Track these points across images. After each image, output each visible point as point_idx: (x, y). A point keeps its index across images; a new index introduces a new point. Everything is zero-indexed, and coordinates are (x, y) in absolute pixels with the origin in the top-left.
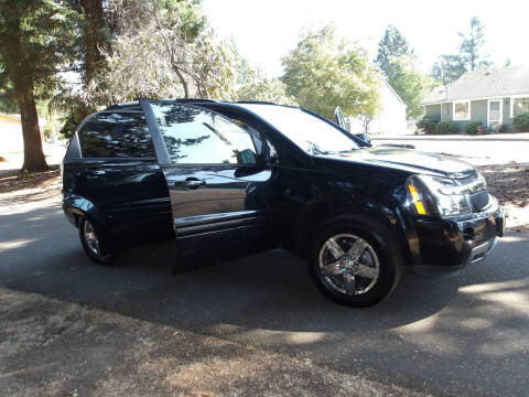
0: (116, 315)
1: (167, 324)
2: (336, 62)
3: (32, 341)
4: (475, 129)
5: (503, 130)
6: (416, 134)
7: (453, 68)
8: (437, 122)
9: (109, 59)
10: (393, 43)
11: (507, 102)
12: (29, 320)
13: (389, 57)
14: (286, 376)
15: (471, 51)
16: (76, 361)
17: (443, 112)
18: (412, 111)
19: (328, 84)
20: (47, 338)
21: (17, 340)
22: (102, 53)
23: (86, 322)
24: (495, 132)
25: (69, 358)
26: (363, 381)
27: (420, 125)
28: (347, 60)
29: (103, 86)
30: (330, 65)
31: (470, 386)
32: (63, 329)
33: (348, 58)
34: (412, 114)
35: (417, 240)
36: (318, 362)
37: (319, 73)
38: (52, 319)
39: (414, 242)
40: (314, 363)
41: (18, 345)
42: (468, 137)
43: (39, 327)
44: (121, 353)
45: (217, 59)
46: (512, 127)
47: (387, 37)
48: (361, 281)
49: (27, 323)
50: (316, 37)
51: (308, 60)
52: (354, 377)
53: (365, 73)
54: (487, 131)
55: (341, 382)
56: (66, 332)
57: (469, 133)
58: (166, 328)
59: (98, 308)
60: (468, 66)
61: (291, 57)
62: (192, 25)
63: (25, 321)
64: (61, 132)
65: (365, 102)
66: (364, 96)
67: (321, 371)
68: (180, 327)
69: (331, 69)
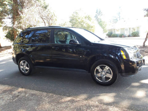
0: (34, 91)
1: (51, 93)
2: (84, 18)
3: (9, 100)
4: (121, 36)
5: (129, 36)
6: (106, 37)
7: (114, 20)
8: (111, 34)
9: (21, 15)
10: (99, 13)
11: (130, 29)
12: (6, 93)
13: (98, 16)
14: (92, 107)
15: (119, 15)
16: (25, 105)
17: (113, 31)
18: (105, 31)
19: (82, 24)
20: (14, 99)
21: (4, 100)
22: (20, 13)
23: (25, 93)
24: (127, 37)
25: (22, 105)
26: (115, 107)
27: (107, 35)
28: (87, 17)
29: (20, 23)
30: (83, 18)
31: (145, 108)
32: (18, 96)
33: (88, 16)
34: (104, 32)
35: (124, 66)
36: (100, 102)
37: (79, 20)
38: (14, 93)
39: (123, 67)
40: (98, 103)
41: (5, 101)
42: (120, 38)
43: (10, 96)
44: (38, 103)
45: (52, 16)
46: (131, 35)
47: (97, 11)
48: (107, 78)
49: (6, 94)
50: (78, 10)
51: (76, 16)
52: (112, 107)
53: (92, 20)
54: (125, 37)
55: (108, 108)
56: (19, 97)
57: (120, 37)
58: (51, 94)
59: (28, 89)
60: (118, 19)
61: (71, 16)
62: (45, 6)
63: (5, 94)
64: (5, 37)
65: (92, 29)
66: (92, 27)
67: (101, 105)
68: (55, 94)
69: (83, 19)
